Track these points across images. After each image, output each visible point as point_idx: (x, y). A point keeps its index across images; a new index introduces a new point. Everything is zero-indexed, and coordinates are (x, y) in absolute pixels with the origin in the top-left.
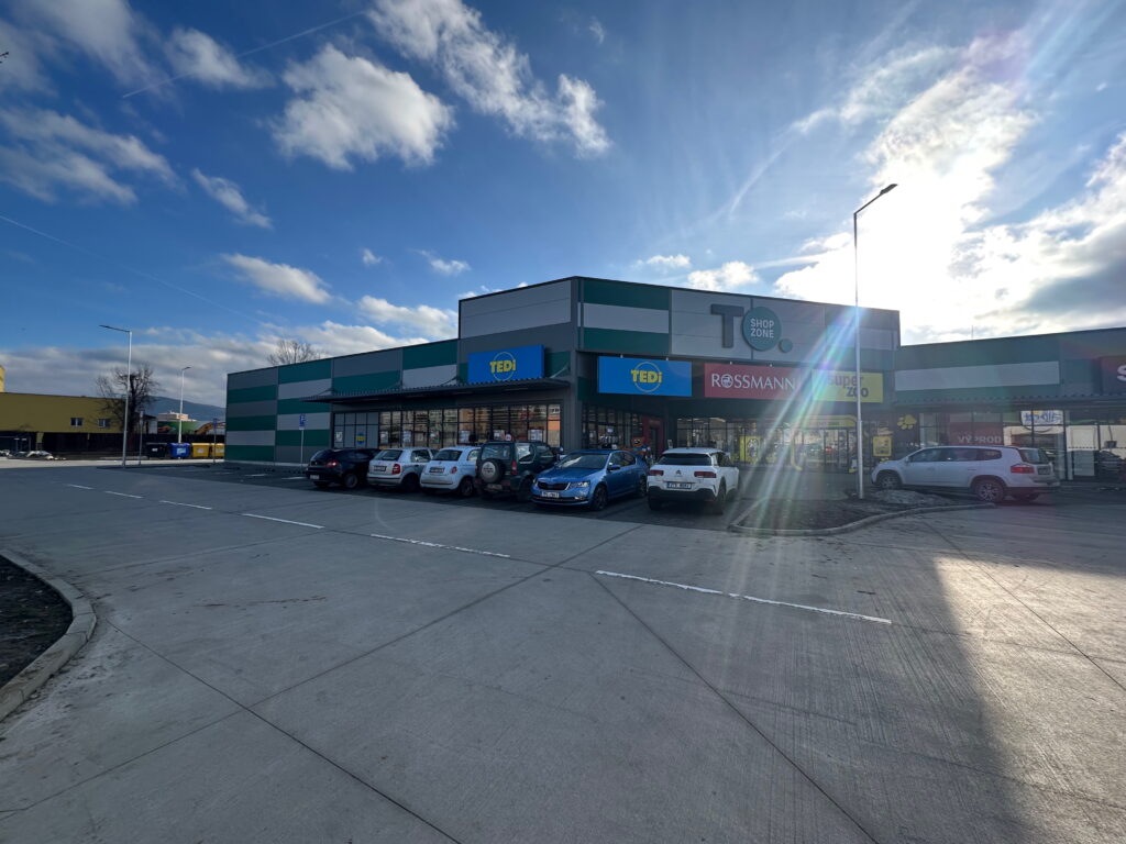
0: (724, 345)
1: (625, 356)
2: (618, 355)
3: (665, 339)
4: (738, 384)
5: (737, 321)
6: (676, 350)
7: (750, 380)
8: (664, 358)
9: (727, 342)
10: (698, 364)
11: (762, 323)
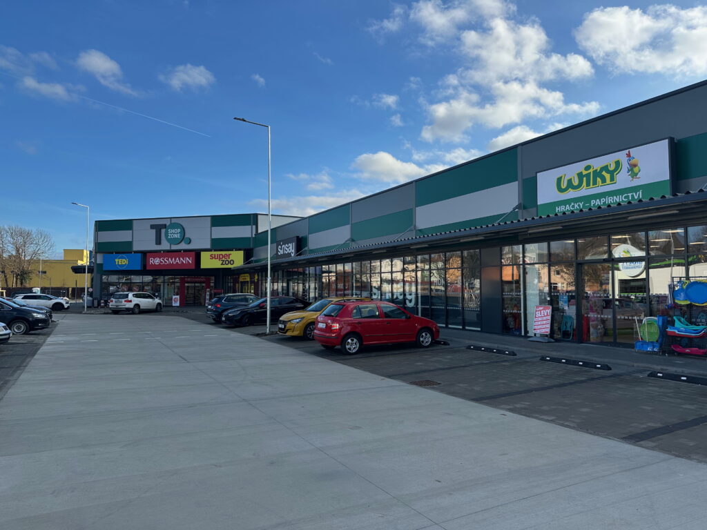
0: (156, 244)
1: (116, 253)
2: (112, 253)
3: (130, 244)
4: (162, 262)
5: (163, 231)
6: (135, 249)
7: (168, 260)
8: (131, 253)
9: (158, 242)
10: (145, 254)
11: (173, 231)
